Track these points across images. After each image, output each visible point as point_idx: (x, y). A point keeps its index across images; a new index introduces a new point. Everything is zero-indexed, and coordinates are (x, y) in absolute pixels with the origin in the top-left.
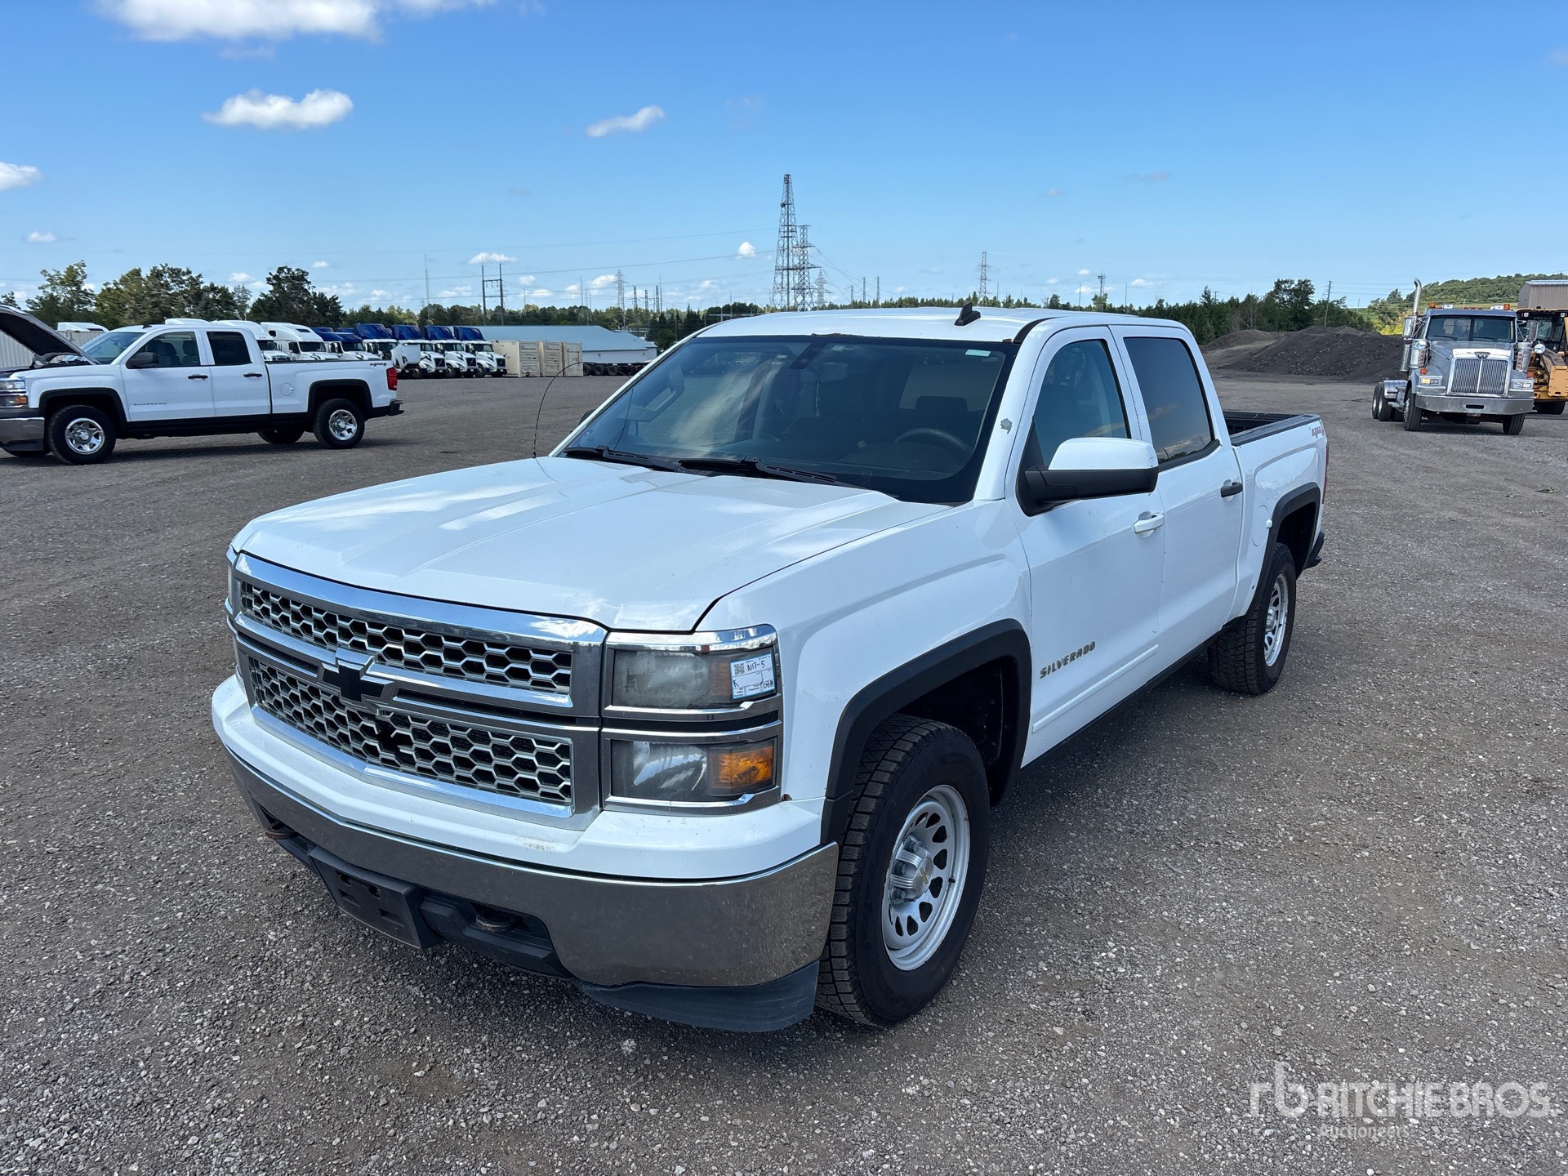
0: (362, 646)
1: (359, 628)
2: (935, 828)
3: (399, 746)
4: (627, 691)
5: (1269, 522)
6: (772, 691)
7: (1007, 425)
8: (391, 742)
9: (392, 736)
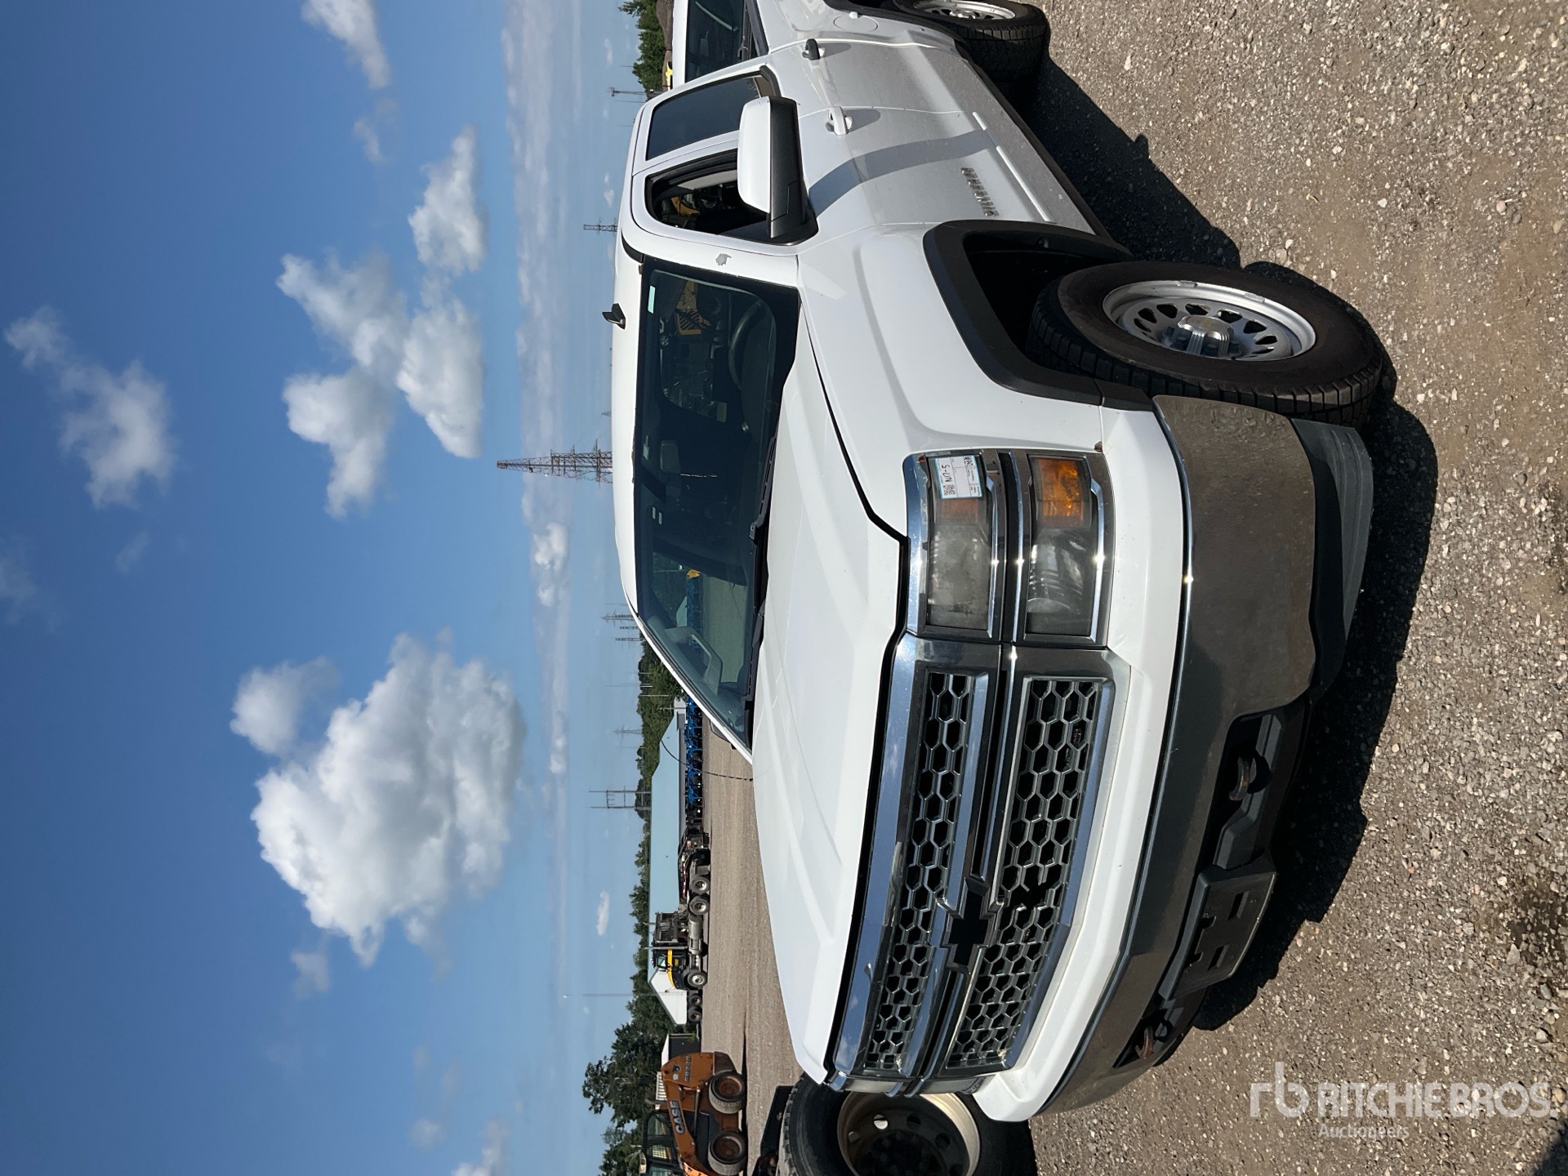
0: (927, 916)
1: (907, 917)
2: (1157, 314)
3: (1039, 884)
4: (971, 613)
5: (853, 15)
6: (976, 458)
7: (723, 259)
8: (1035, 894)
9: (1027, 890)
